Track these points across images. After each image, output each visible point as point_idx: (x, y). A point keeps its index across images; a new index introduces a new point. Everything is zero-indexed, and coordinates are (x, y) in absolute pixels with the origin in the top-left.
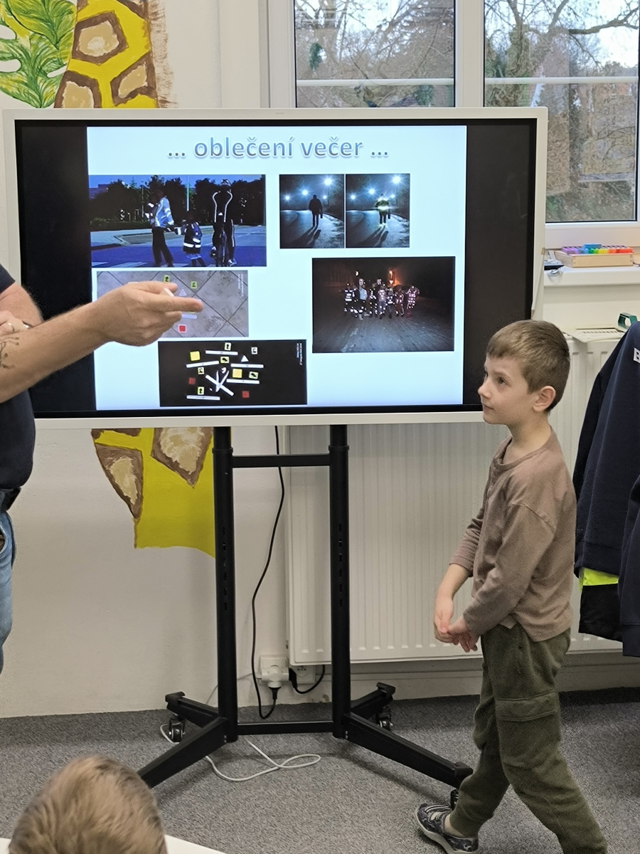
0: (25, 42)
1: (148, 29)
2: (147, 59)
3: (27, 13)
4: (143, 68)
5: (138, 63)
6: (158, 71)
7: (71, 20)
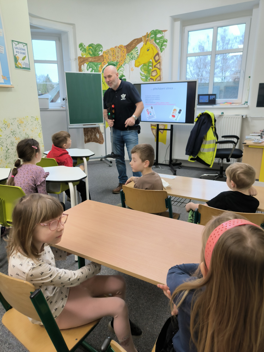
0: (146, 74)
1: (160, 72)
2: (160, 76)
3: (146, 70)
4: (159, 77)
5: (159, 76)
6: (161, 77)
7: (151, 71)
